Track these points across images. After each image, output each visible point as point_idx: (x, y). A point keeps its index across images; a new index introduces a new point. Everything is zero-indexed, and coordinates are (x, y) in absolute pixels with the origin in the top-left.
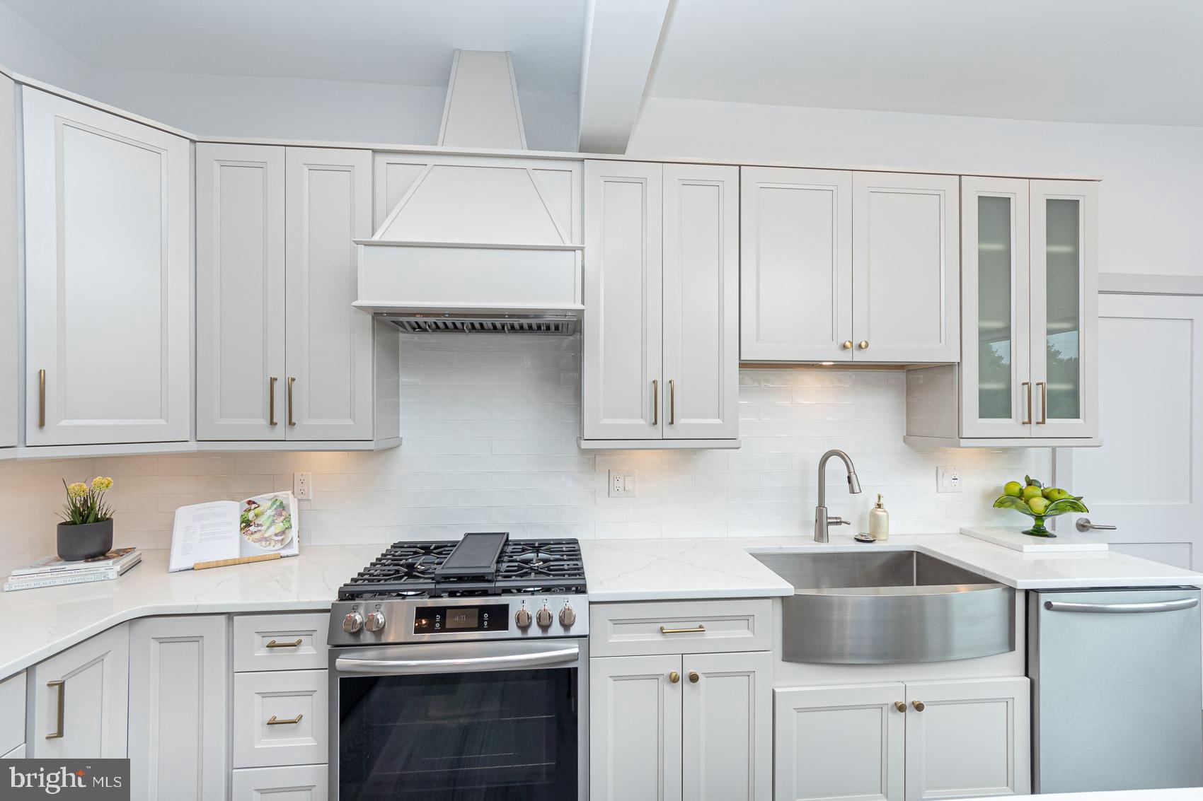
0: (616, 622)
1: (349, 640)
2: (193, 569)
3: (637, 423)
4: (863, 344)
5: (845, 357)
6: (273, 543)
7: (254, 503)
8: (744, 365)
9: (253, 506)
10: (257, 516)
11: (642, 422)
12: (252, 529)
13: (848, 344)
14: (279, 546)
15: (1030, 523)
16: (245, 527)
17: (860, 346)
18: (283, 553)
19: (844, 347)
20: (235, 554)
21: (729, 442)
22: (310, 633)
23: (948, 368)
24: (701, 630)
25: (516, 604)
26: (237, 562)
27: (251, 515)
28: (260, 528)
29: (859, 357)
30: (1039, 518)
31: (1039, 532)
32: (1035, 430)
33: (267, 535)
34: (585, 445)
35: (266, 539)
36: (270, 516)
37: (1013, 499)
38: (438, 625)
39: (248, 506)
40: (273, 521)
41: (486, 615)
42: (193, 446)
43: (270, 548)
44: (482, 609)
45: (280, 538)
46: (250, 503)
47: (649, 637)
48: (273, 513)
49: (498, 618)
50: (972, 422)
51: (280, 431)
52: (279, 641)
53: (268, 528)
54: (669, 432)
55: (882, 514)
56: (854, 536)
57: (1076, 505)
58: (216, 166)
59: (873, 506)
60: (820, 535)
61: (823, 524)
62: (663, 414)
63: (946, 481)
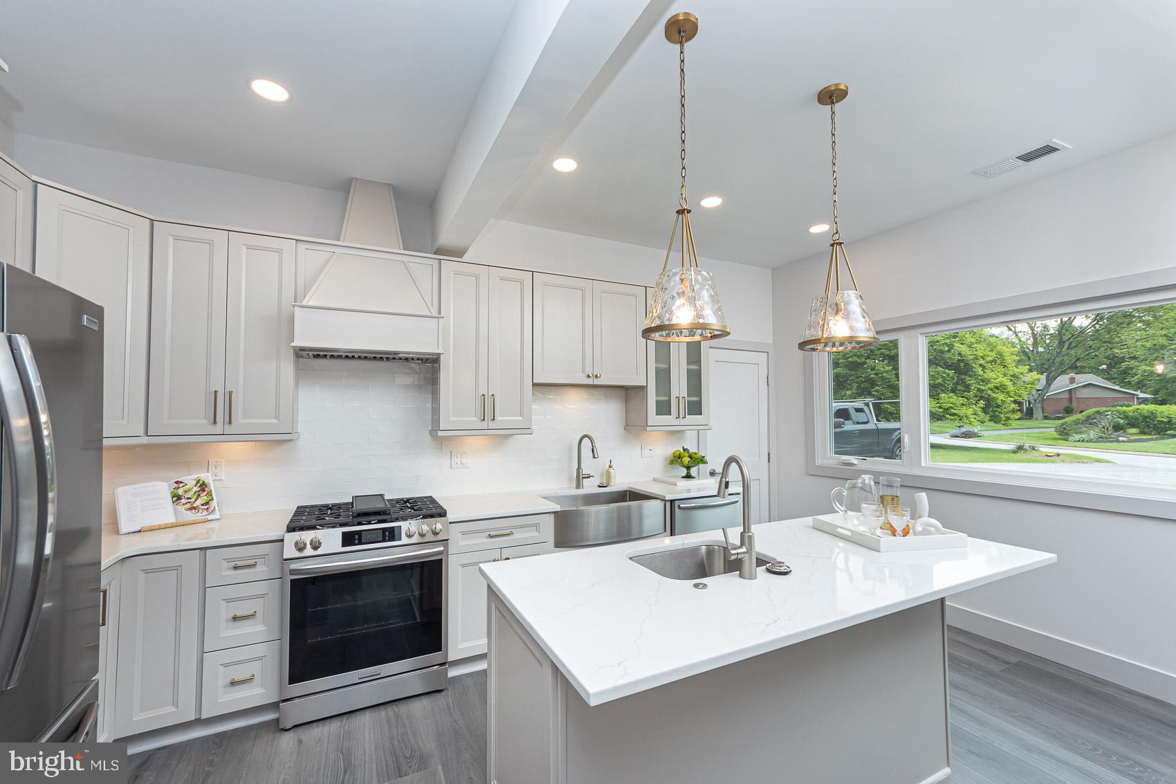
0: (464, 533)
1: (298, 554)
2: (140, 531)
3: (473, 420)
4: (598, 375)
5: (590, 382)
6: (200, 511)
7: (181, 482)
8: (534, 385)
9: (181, 485)
10: (186, 492)
11: (475, 419)
12: (183, 501)
13: (591, 375)
14: (205, 513)
15: (684, 472)
16: (177, 500)
17: (597, 376)
18: (210, 517)
19: (589, 376)
20: (171, 519)
21: (527, 430)
22: (263, 557)
23: (642, 389)
24: (511, 533)
25: (404, 525)
26: (174, 525)
27: (180, 492)
28: (189, 500)
29: (597, 382)
30: (688, 468)
31: (688, 476)
32: (682, 422)
33: (195, 505)
34: (440, 434)
35: (195, 508)
36: (196, 492)
37: (676, 459)
38: (356, 541)
39: (176, 485)
40: (199, 495)
41: (387, 533)
42: (145, 440)
43: (199, 514)
44: (384, 530)
45: (206, 507)
46: (177, 482)
47: (482, 540)
48: (199, 489)
49: (391, 535)
50: (653, 418)
51: (219, 428)
52: (239, 563)
53: (196, 500)
54: (492, 425)
55: (612, 471)
56: (597, 484)
57: (702, 460)
58: (171, 240)
59: (608, 467)
60: (578, 486)
61: (580, 478)
62: (488, 415)
63: (646, 452)
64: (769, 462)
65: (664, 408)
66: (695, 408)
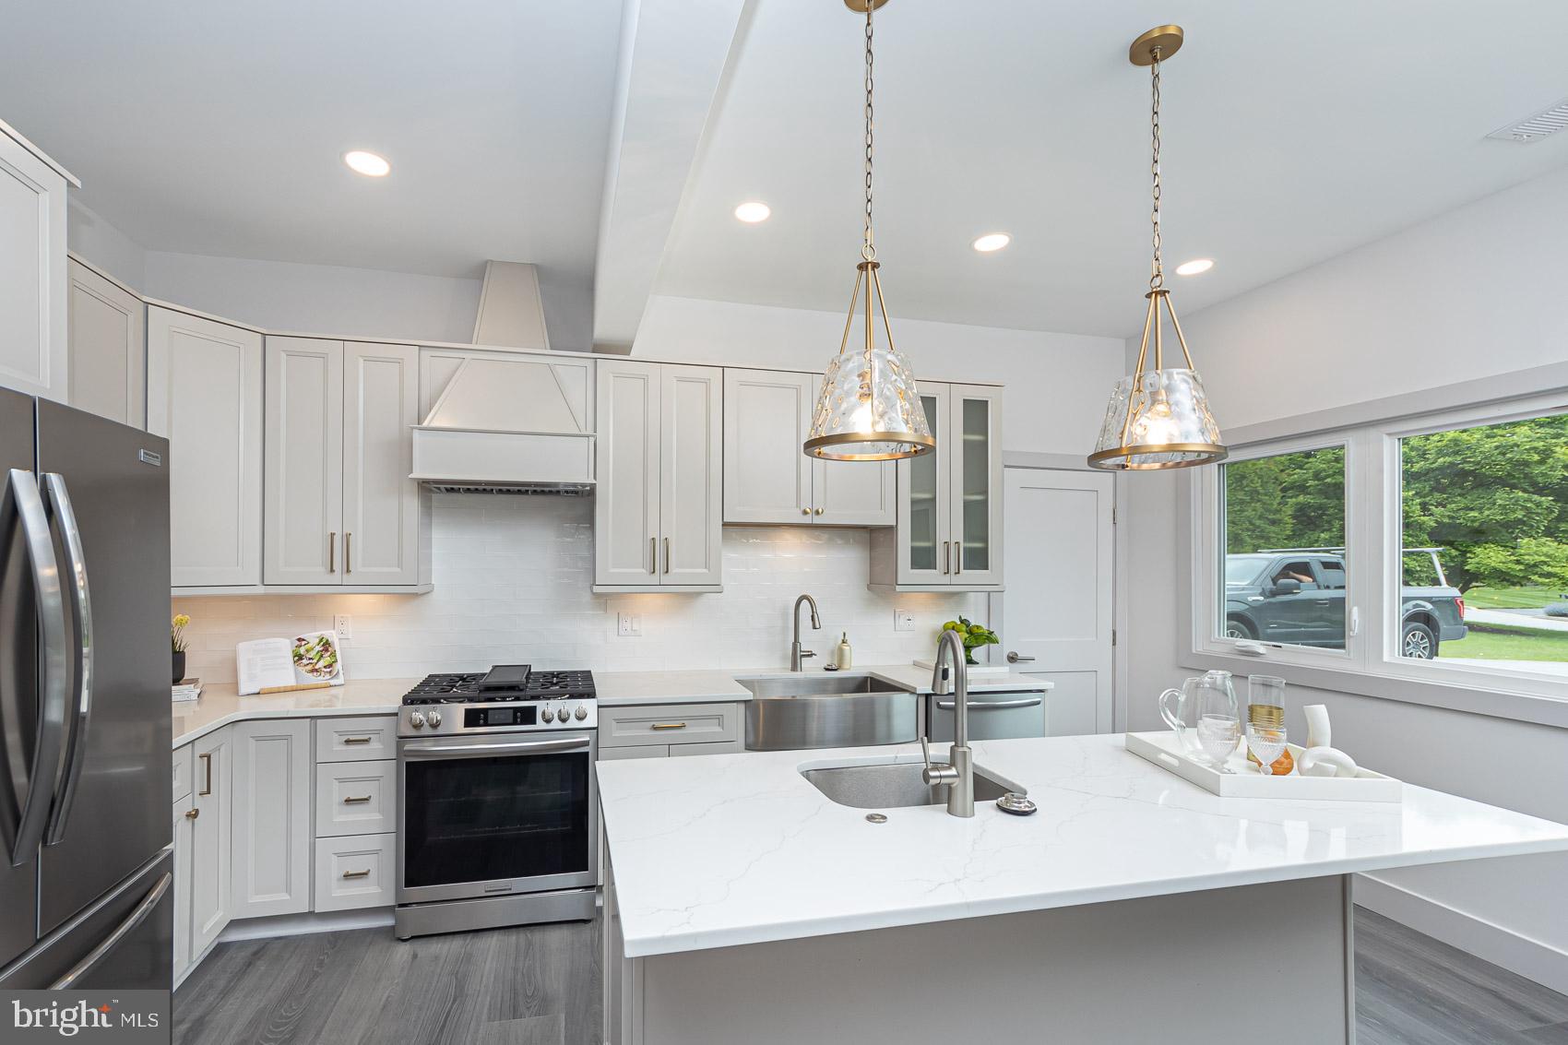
0: (619, 721)
1: (415, 732)
2: (259, 693)
3: (639, 572)
4: (820, 511)
5: (807, 520)
6: (323, 674)
7: (304, 640)
8: (725, 524)
9: (303, 643)
10: (308, 651)
11: (644, 571)
12: (305, 661)
13: (808, 510)
14: (328, 676)
16: (298, 660)
17: (817, 513)
18: (333, 682)
19: (805, 513)
20: (291, 682)
21: (716, 587)
22: (377, 731)
23: (890, 530)
24: (683, 726)
25: (541, 706)
26: (294, 689)
27: (302, 650)
28: (311, 661)
29: (817, 520)
32: (955, 579)
33: (317, 667)
34: (596, 589)
35: (317, 670)
36: (318, 652)
38: (482, 722)
39: (299, 643)
40: (322, 656)
41: (519, 714)
42: (261, 590)
43: (321, 678)
44: (516, 710)
45: (328, 670)
46: (299, 640)
47: (644, 732)
48: (321, 649)
49: (528, 716)
51: (337, 576)
52: (354, 737)
53: (318, 661)
54: (665, 579)
55: (846, 648)
56: (823, 666)
57: (989, 638)
58: (283, 355)
59: (841, 642)
60: (795, 666)
61: (797, 657)
62: (660, 565)
63: (902, 621)
64: (1114, 644)
65: (923, 559)
66: (978, 559)
